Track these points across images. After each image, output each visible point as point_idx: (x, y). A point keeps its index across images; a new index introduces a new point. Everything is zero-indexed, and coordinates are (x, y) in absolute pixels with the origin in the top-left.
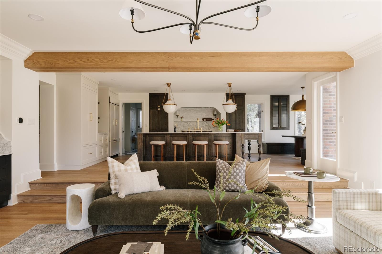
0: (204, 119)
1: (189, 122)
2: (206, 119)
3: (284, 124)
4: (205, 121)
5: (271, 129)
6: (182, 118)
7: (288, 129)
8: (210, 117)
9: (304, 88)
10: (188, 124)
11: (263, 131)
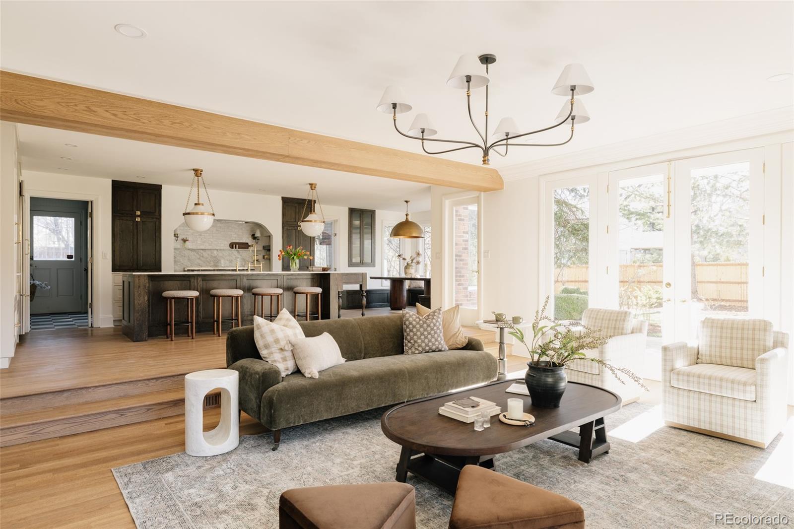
0: (234, 246)
1: (202, 251)
2: (237, 246)
3: (367, 259)
4: (236, 248)
5: (349, 266)
6: (185, 241)
7: (374, 266)
8: (244, 241)
9: (408, 203)
10: (200, 253)
11: (336, 269)
